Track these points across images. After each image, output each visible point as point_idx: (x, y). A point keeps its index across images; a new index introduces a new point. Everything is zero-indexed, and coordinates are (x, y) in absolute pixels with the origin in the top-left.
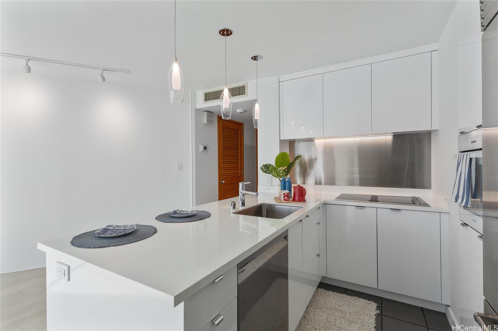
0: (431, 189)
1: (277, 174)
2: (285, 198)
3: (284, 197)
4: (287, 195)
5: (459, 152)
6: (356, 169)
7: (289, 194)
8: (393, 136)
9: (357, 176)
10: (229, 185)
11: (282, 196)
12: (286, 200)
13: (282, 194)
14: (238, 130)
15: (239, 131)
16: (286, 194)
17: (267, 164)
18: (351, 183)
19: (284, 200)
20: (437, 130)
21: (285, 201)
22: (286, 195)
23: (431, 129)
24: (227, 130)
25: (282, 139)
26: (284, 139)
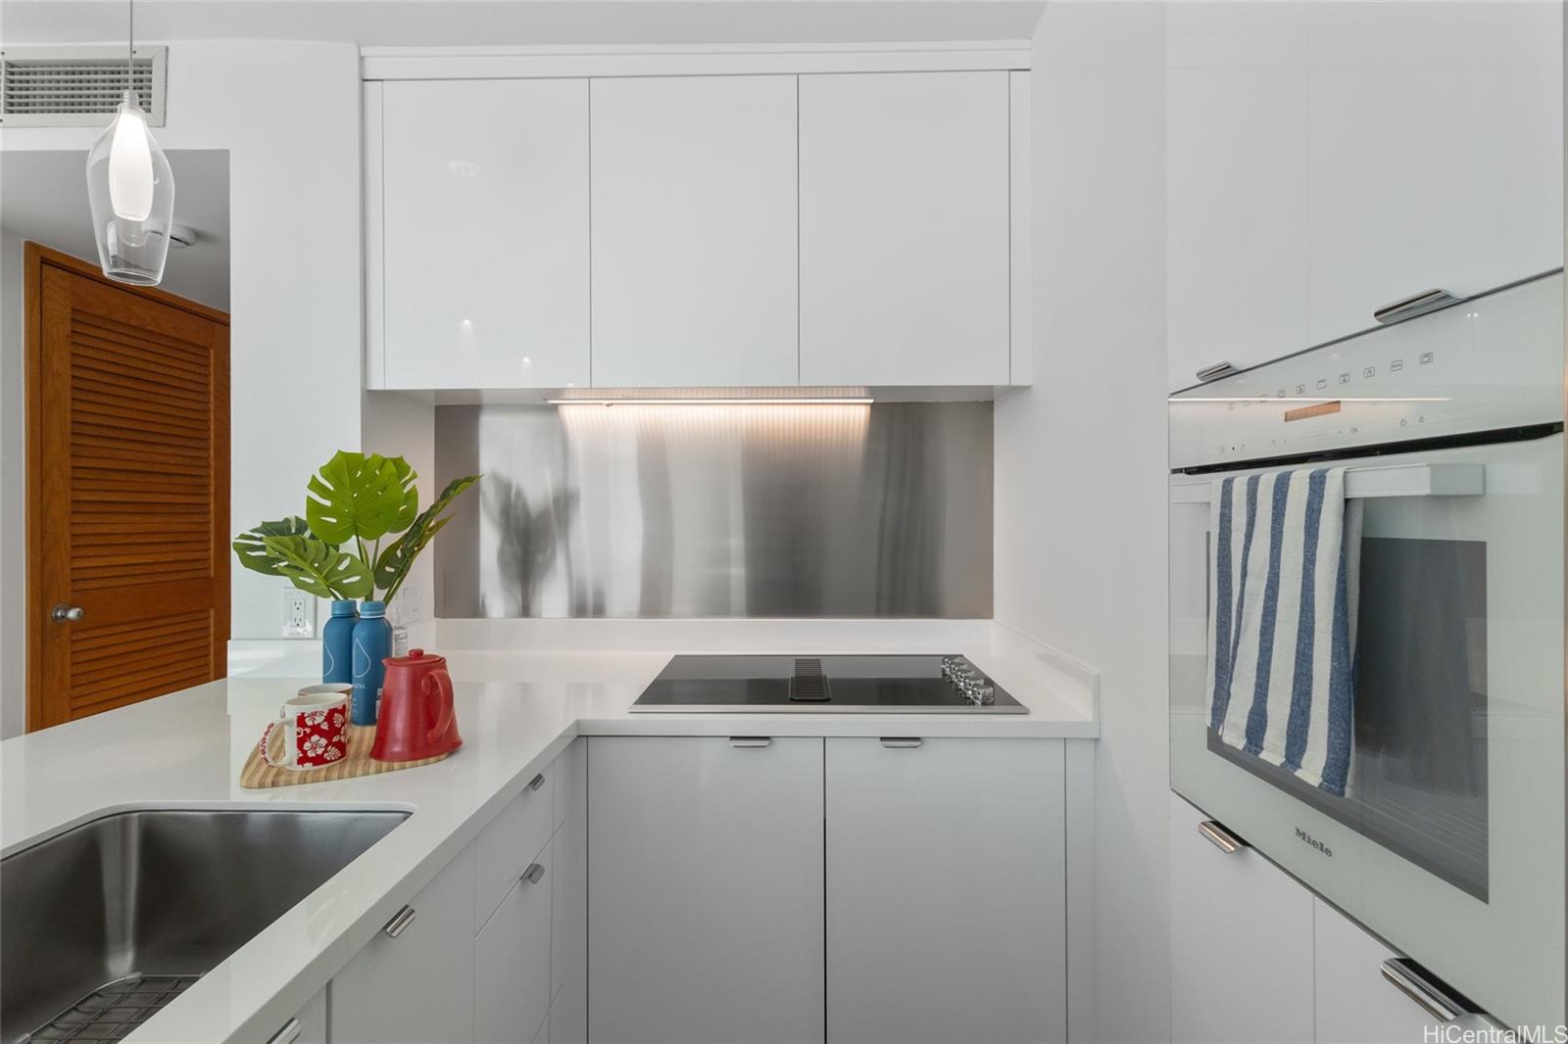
0: (991, 616)
1: (326, 578)
2: (307, 746)
3: (301, 743)
4: (325, 726)
5: (1169, 472)
6: (737, 542)
7: (338, 719)
8: (869, 407)
9: (738, 573)
10: (126, 628)
11: (291, 735)
12: (319, 760)
13: (289, 723)
14: (206, 349)
15: (212, 351)
16: (319, 719)
17: (287, 521)
18: (716, 606)
19: (301, 761)
20: (1028, 387)
21: (308, 766)
22: (316, 729)
23: (1007, 384)
24: (136, 343)
25: (376, 384)
26: (389, 387)
